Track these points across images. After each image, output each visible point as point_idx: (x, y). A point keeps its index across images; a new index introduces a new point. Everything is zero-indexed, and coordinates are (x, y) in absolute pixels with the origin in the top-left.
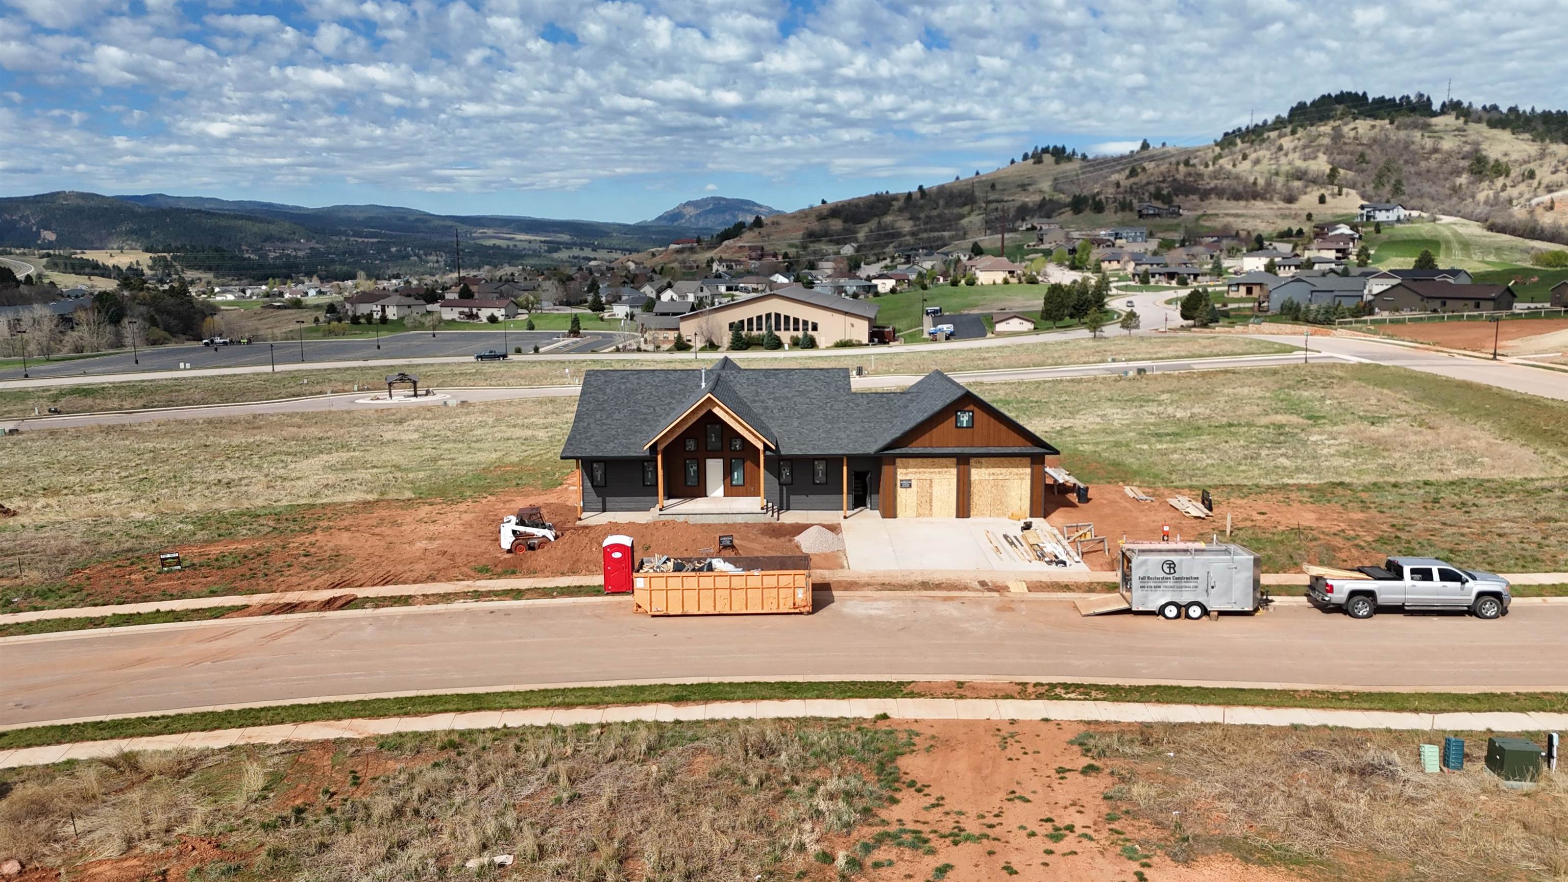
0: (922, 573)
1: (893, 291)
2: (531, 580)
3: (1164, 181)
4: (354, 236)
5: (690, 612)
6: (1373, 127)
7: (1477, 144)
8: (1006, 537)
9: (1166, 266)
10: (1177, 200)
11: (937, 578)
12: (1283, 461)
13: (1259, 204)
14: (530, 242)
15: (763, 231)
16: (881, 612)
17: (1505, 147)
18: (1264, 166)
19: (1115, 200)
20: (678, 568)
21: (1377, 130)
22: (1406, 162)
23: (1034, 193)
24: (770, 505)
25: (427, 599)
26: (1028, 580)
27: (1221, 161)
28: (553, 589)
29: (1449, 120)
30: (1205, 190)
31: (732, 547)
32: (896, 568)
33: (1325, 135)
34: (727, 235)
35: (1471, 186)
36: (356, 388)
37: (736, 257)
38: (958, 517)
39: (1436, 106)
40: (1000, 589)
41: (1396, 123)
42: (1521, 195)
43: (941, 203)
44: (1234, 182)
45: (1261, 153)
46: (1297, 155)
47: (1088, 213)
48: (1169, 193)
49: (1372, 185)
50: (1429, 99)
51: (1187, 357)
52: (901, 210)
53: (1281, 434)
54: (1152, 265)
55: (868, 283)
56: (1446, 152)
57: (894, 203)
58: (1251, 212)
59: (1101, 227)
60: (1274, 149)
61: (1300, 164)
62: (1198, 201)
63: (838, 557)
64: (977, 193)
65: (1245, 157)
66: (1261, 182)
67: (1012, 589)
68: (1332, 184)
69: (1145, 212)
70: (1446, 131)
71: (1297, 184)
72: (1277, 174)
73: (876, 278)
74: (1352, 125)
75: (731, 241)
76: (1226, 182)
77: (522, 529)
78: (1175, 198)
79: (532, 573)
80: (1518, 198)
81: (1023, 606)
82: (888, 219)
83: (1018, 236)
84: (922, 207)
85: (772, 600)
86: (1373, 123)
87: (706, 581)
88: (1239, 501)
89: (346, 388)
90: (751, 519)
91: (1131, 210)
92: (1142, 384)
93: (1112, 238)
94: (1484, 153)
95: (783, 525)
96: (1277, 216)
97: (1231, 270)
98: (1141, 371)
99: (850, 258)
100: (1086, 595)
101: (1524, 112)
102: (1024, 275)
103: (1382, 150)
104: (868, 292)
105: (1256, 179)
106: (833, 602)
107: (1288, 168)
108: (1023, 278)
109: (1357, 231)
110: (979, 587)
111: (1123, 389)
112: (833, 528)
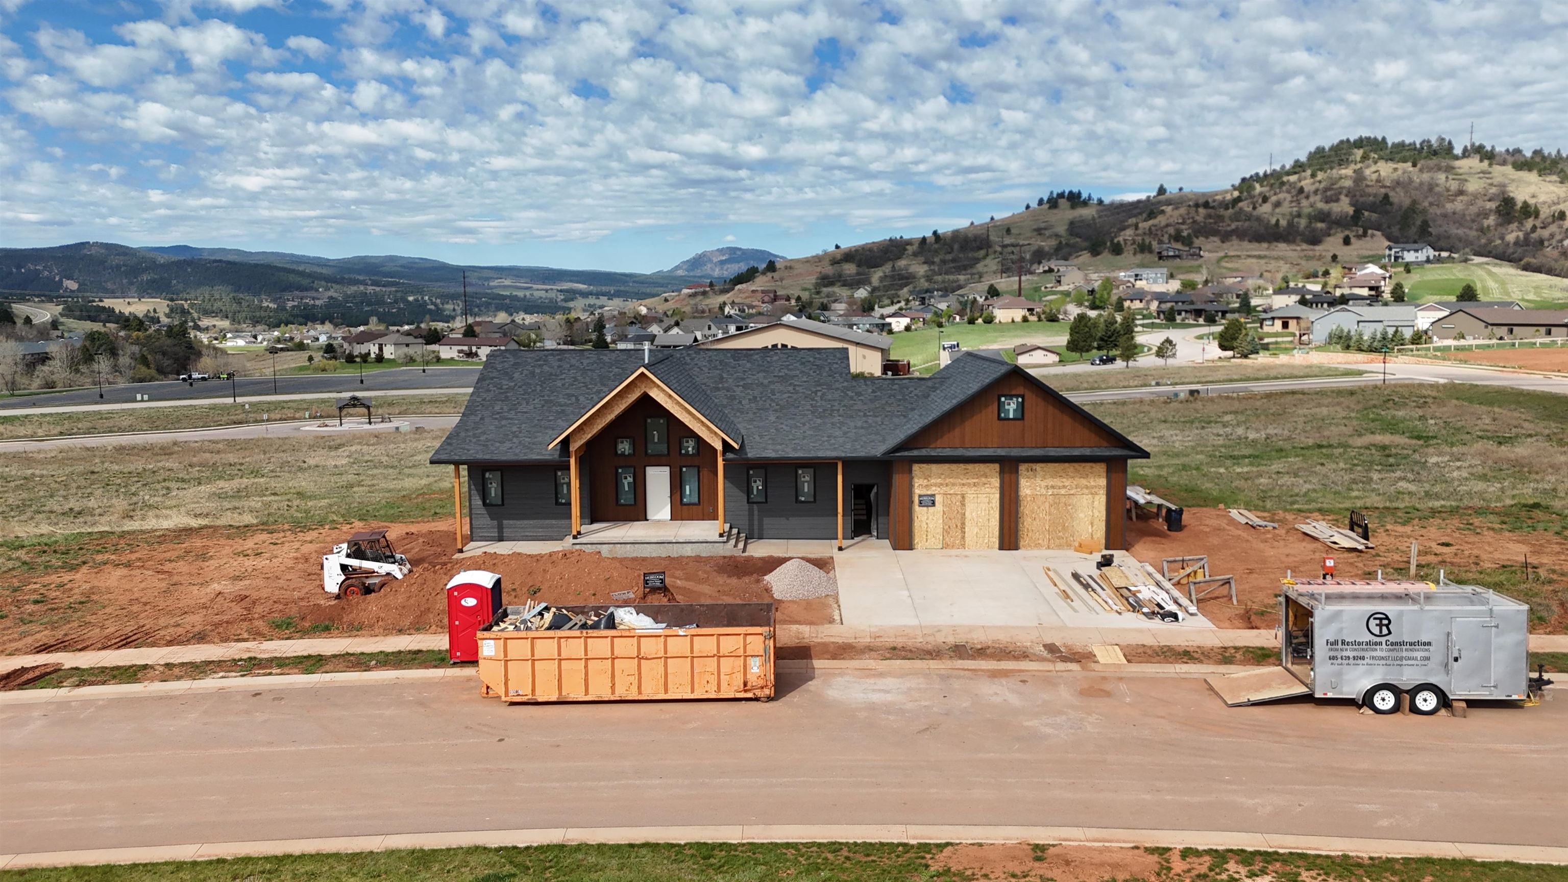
0: (954, 630)
1: (908, 328)
2: (349, 640)
3: (1183, 223)
4: (372, 285)
5: (573, 697)
6: (1396, 169)
7: (1503, 186)
8: (1076, 576)
9: (1192, 303)
10: (1197, 242)
11: (979, 638)
12: (1402, 485)
13: (1282, 246)
14: (547, 291)
15: (776, 275)
16: (889, 697)
17: (1532, 189)
18: (1285, 208)
19: (1134, 242)
20: (556, 625)
21: (1400, 172)
22: (1431, 204)
23: (1050, 237)
24: (735, 531)
25: (170, 671)
26: (1123, 643)
27: (1241, 204)
28: (372, 656)
29: (1474, 163)
30: (1226, 232)
31: (664, 589)
32: (913, 622)
33: (1346, 177)
34: (740, 279)
35: (1499, 229)
36: (307, 416)
37: (748, 301)
38: (1002, 547)
39: (1458, 151)
40: (1082, 657)
41: (1419, 166)
42: (1552, 236)
43: (956, 247)
44: (1255, 224)
45: (1281, 196)
46: (1318, 197)
47: (1106, 256)
48: (1189, 235)
49: (1398, 226)
50: (1450, 143)
51: (1241, 380)
52: (915, 254)
53: (1389, 456)
54: (1177, 302)
55: (882, 321)
56: (1472, 194)
57: (908, 247)
58: (1274, 253)
59: (1120, 269)
60: (1294, 192)
61: (1321, 205)
62: (1218, 243)
63: (826, 606)
64: (993, 238)
65: (1265, 200)
66: (1283, 223)
67: (1100, 658)
68: (1356, 225)
69: (1165, 253)
70: (1470, 174)
71: (1320, 225)
72: (1299, 215)
73: (890, 316)
74: (1374, 168)
75: (744, 286)
76: (1247, 224)
77: (355, 563)
78: (1195, 240)
79: (355, 629)
80: (1549, 240)
81: (1123, 686)
82: (902, 263)
83: (1035, 278)
84: (936, 252)
85: (707, 677)
86: (1395, 166)
87: (600, 644)
88: (1400, 529)
89: (297, 415)
90: (704, 551)
91: (1151, 251)
92: (1199, 405)
93: (1132, 280)
94: (1512, 195)
95: (750, 559)
96: (1301, 258)
97: (1259, 309)
98: (1192, 392)
99: (864, 301)
100: (1222, 669)
101: (1550, 154)
102: (1044, 313)
103: (1406, 192)
104: (882, 330)
105: (1278, 220)
106: (812, 678)
107: (1310, 210)
108: (1043, 316)
109: (1387, 271)
110: (1045, 653)
111: (1177, 411)
112: (823, 564)
